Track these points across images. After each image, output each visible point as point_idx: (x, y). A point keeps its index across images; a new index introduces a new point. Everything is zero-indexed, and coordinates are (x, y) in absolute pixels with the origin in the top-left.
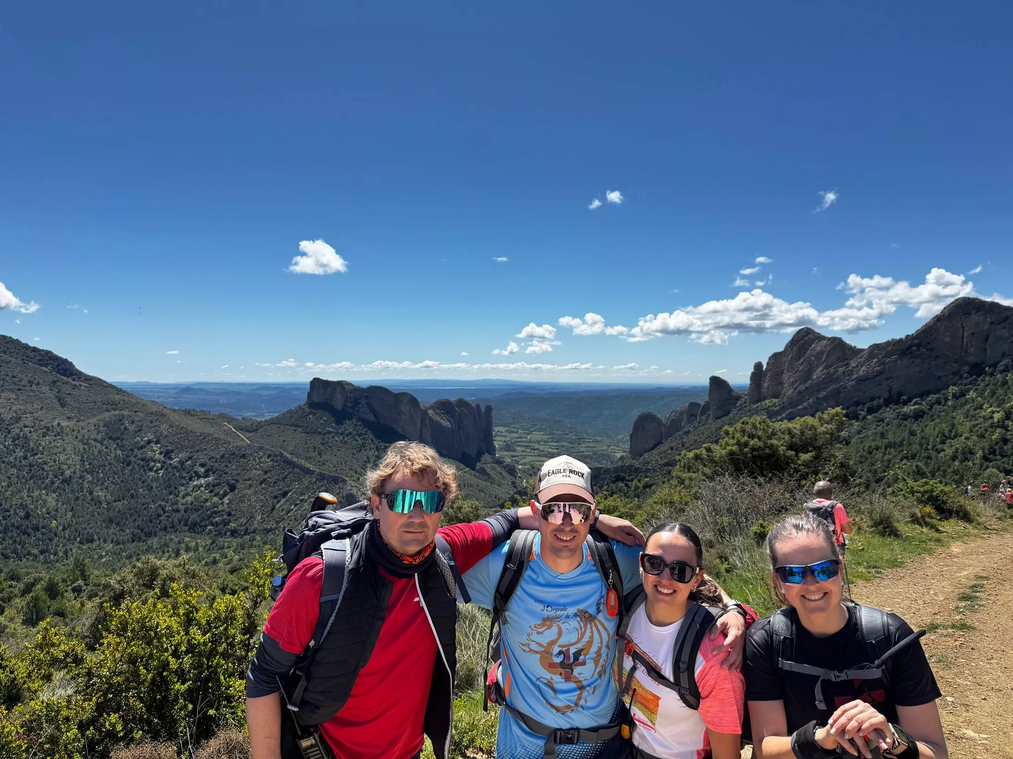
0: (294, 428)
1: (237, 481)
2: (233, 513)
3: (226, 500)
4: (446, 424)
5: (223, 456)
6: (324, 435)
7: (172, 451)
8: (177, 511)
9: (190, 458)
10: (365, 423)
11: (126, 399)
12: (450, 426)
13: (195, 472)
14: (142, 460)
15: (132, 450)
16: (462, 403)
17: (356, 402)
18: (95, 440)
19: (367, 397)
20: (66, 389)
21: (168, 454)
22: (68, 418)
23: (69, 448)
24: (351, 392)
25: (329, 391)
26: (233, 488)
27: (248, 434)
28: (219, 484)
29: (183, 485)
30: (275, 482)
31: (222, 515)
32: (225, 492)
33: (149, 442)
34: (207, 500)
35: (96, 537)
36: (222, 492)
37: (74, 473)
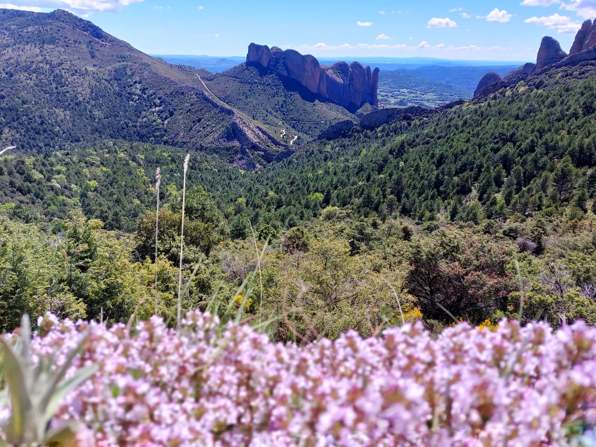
0: (234, 79)
1: (175, 110)
2: (168, 130)
3: (166, 122)
4: (339, 80)
5: (171, 93)
6: (252, 84)
7: (147, 89)
8: (136, 127)
9: (154, 94)
10: (281, 77)
11: (132, 54)
12: (342, 82)
13: (154, 103)
14: (129, 94)
15: (125, 87)
16: (356, 65)
17: (277, 61)
18: (106, 80)
19: (284, 58)
20: (97, 47)
21: (143, 90)
22: (94, 65)
23: (86, 84)
24: (275, 53)
25: (260, 52)
26: (171, 114)
27: (207, 82)
28: (165, 111)
29: (145, 111)
30: (196, 112)
31: (161, 131)
32: (166, 116)
33: (135, 82)
34: (154, 121)
35: (81, 139)
36: (164, 116)
37: (84, 99)
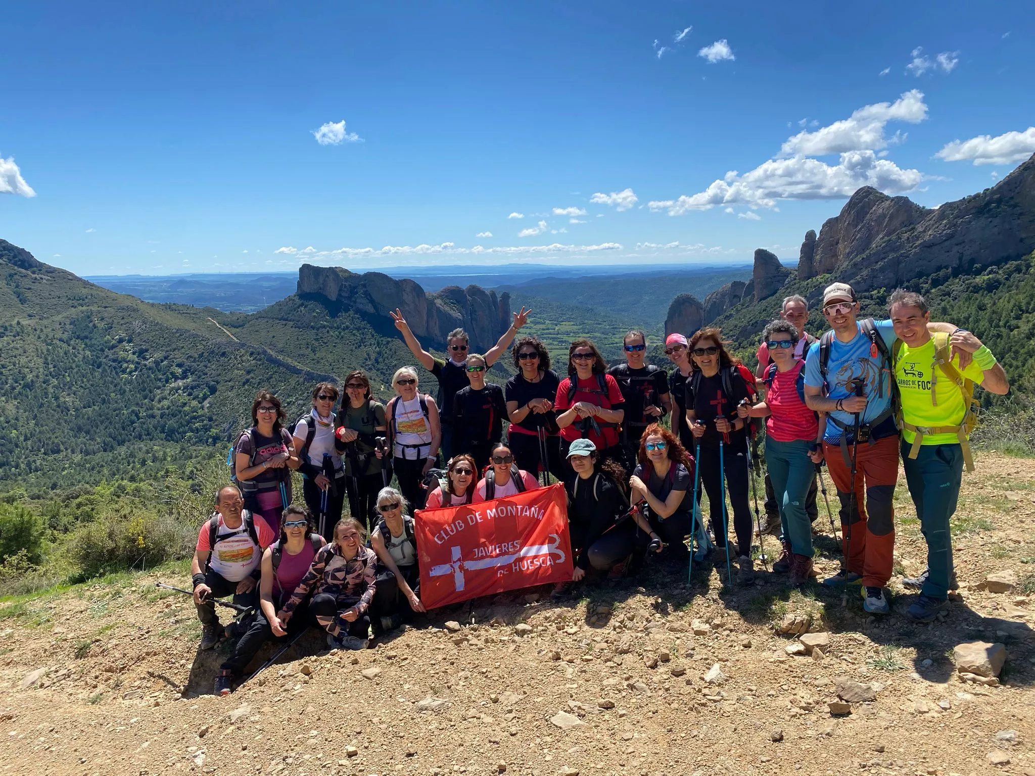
0: (284, 322)
1: (218, 382)
2: (214, 418)
3: (206, 404)
4: (456, 314)
5: (201, 355)
6: (318, 329)
7: (147, 351)
8: (153, 416)
9: (166, 358)
10: (364, 315)
11: (94, 293)
12: (461, 318)
13: (172, 373)
14: (114, 361)
15: (102, 350)
16: (475, 291)
17: (353, 290)
18: (61, 340)
19: (364, 286)
20: (26, 283)
21: (141, 353)
22: (29, 316)
23: (30, 349)
24: (346, 279)
25: (321, 280)
26: (213, 390)
27: (234, 330)
28: (198, 386)
29: (159, 388)
30: (259, 383)
31: (203, 421)
32: (204, 395)
33: (121, 341)
34: (185, 404)
35: (62, 447)
36: (201, 395)
37: (37, 377)
